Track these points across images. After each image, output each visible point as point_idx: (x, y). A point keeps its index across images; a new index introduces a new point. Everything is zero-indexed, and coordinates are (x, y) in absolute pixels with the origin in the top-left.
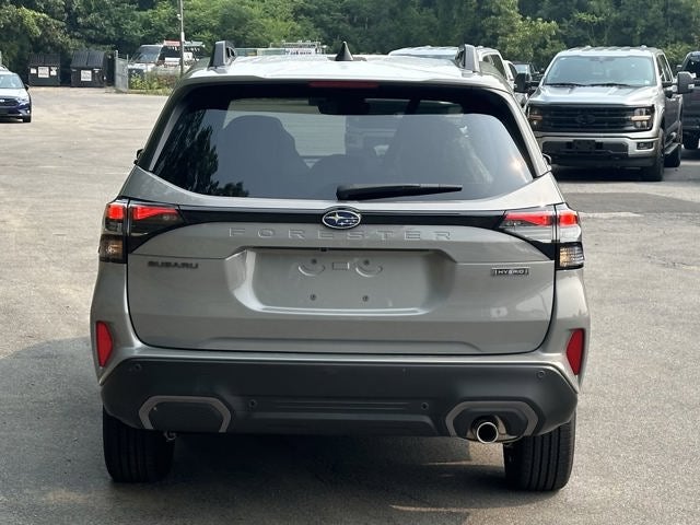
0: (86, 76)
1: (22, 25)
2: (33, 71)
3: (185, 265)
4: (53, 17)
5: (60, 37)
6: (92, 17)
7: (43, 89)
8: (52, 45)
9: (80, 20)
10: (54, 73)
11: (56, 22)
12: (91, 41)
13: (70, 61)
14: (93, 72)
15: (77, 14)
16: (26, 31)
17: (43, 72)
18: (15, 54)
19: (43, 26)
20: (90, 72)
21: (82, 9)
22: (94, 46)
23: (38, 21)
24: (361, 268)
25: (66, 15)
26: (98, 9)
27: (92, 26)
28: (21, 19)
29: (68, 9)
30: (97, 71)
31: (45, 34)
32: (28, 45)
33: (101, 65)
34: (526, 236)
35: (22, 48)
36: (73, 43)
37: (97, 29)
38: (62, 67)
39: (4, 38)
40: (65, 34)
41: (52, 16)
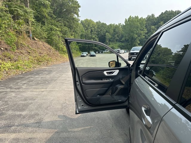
0: (100, 52)
1: (95, 48)
5: (98, 49)
7: (97, 54)
17: (97, 52)
22: (101, 50)
27: (101, 48)
33: (102, 52)
35: (95, 50)
36: (99, 50)
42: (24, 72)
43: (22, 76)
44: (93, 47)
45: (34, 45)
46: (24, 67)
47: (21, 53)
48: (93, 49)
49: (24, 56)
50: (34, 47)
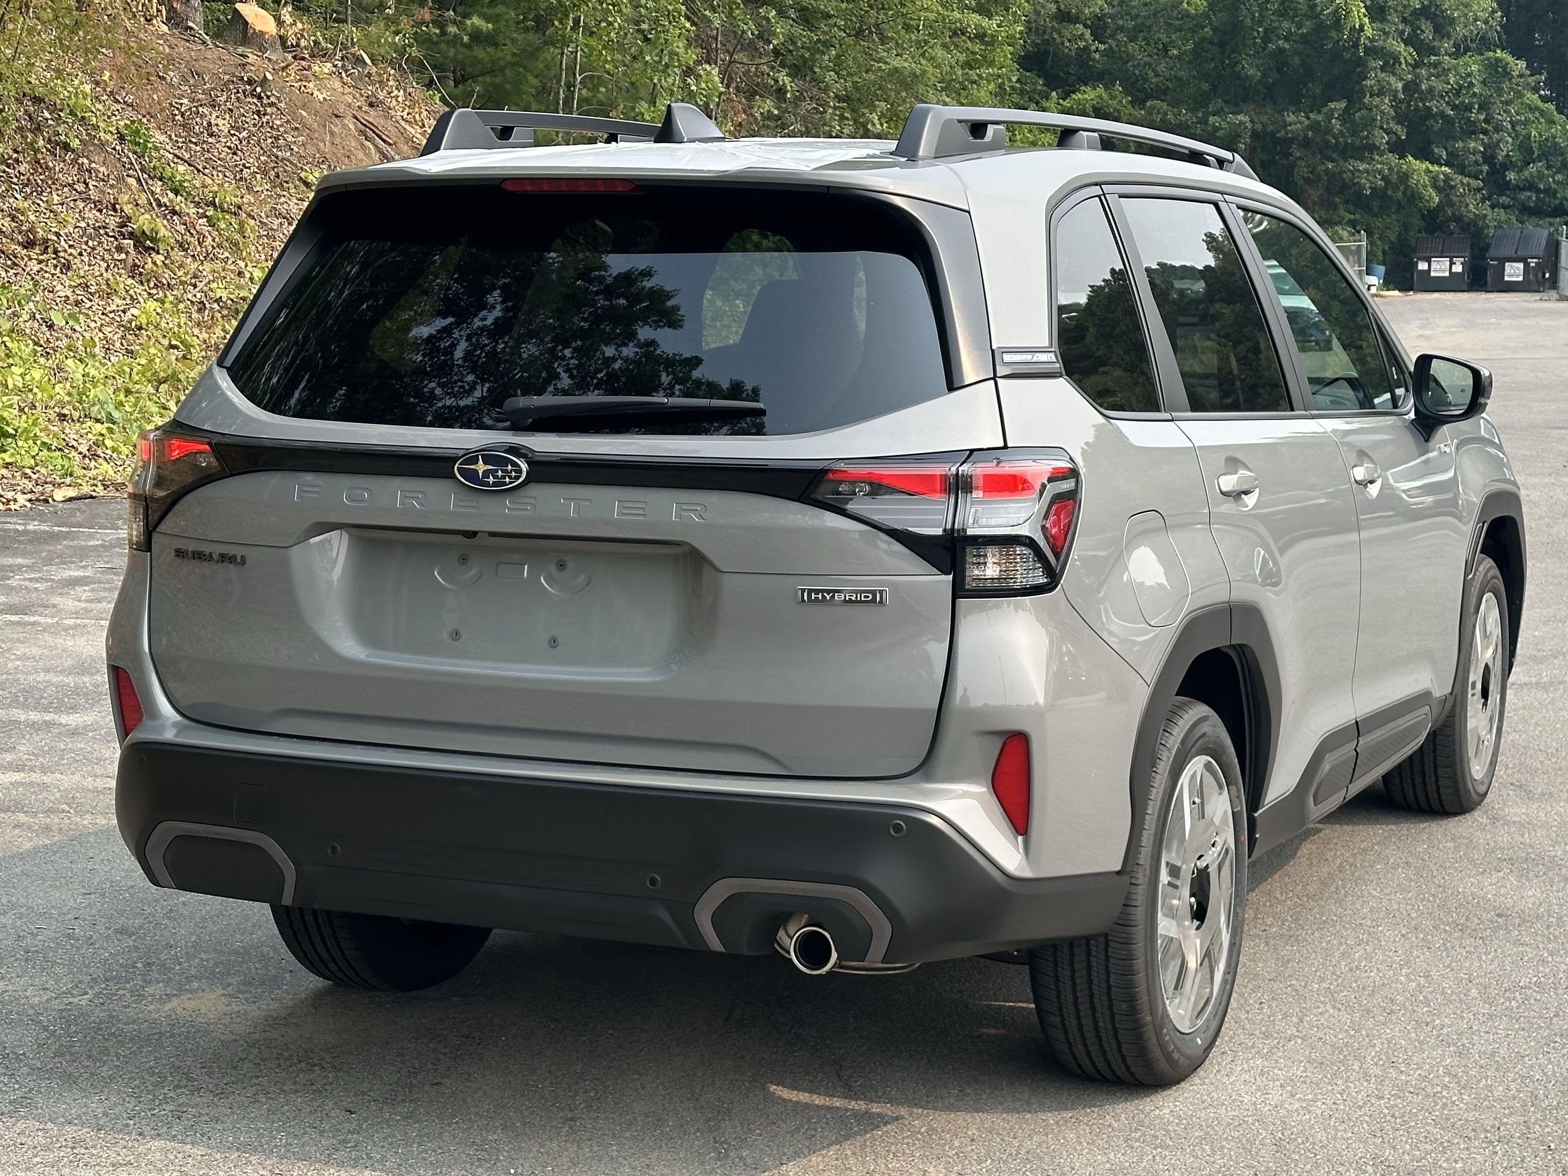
0: (1514, 272)
1: (1407, 187)
2: (1423, 266)
3: (224, 558)
4: (1462, 173)
5: (1473, 207)
6: (1532, 168)
7: (1436, 295)
8: (1458, 219)
9: (1511, 176)
10: (1458, 268)
11: (1466, 180)
12: (1529, 212)
13: (1487, 247)
14: (1527, 265)
15: (1507, 165)
16: (1413, 196)
17: (1440, 268)
18: (1393, 238)
19: (1444, 187)
20: (1521, 265)
21: (1516, 156)
22: (1534, 220)
23: (1434, 180)
24: (550, 580)
25: (1485, 168)
26: (1543, 156)
27: (1530, 186)
28: (1405, 177)
29: (1489, 157)
30: (1533, 262)
31: (1447, 202)
32: (1416, 221)
33: (1541, 253)
34: (876, 517)
35: (1406, 226)
36: (1493, 216)
37: (1538, 191)
38: (1473, 257)
39: (1376, 210)
40: (1483, 200)
41: (1461, 169)
42: (59, 495)
43: (44, 527)
44: (1367, 150)
45: (223, 125)
46: (71, 431)
47: (29, 245)
48: (1358, 200)
49: (63, 291)
50: (221, 149)
